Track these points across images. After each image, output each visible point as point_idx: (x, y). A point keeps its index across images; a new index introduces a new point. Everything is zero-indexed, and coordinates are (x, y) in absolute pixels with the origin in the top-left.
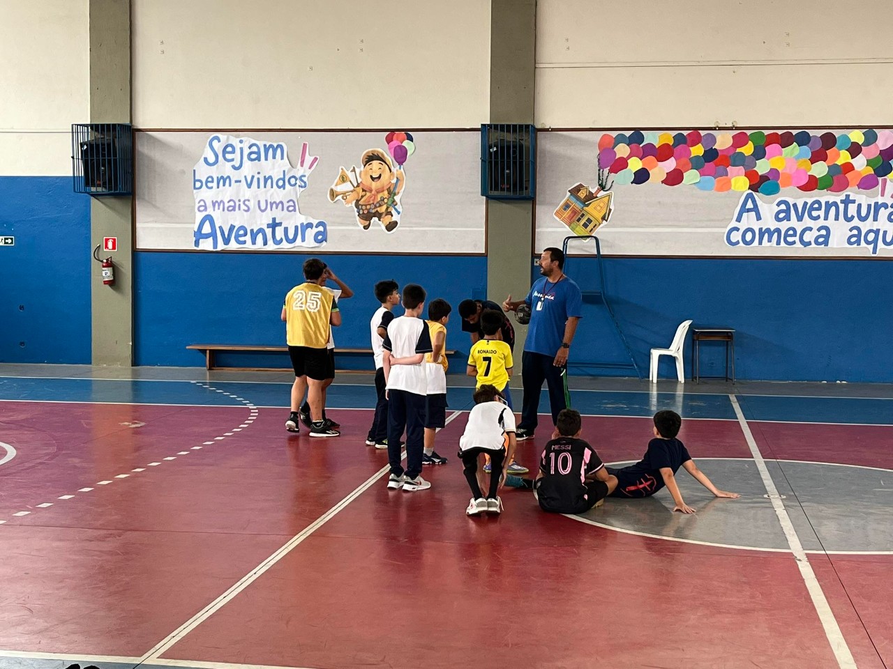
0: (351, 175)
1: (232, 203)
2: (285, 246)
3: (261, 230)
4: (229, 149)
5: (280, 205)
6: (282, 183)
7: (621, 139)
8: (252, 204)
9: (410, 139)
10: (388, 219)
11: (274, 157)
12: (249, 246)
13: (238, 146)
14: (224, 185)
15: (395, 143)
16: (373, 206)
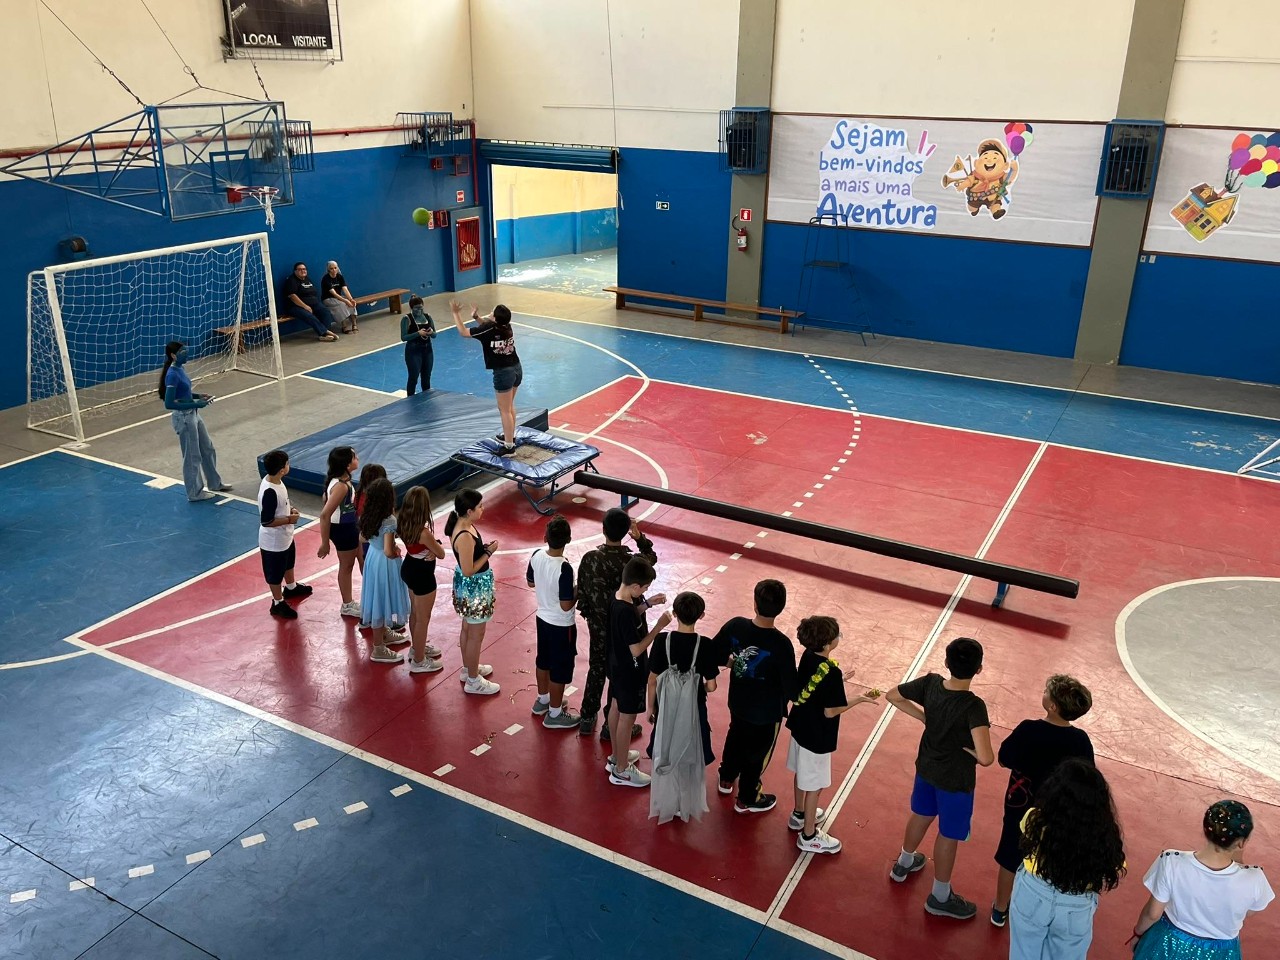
0: (966, 164)
1: (853, 184)
2: (896, 226)
3: (877, 211)
4: (855, 134)
5: (896, 189)
6: (901, 167)
7: (1257, 140)
8: (871, 187)
9: (1031, 131)
10: (996, 208)
11: (895, 143)
12: (864, 224)
13: (862, 131)
14: (847, 167)
15: (1013, 134)
16: (983, 194)
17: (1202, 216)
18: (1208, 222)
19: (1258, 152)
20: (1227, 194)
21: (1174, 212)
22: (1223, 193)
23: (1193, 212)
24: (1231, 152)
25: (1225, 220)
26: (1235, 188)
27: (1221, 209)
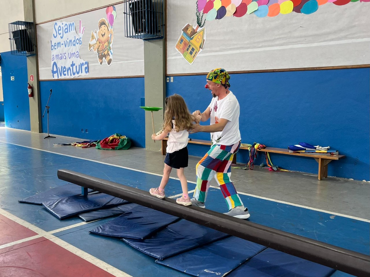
0: (95, 36)
1: (61, 56)
2: (76, 76)
6: (75, 43)
8: (66, 55)
9: (114, 9)
10: (108, 58)
11: (72, 30)
12: (67, 77)
14: (59, 47)
15: (109, 13)
17: (190, 46)
18: (193, 49)
20: (199, 29)
21: (177, 46)
23: (185, 44)
25: (200, 47)
26: (202, 24)
27: (198, 40)
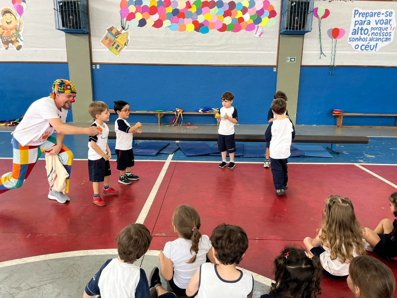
7: (130, 3)
9: (24, 2)
10: (17, 44)
15: (17, 4)
16: (9, 37)
17: (115, 43)
18: (118, 46)
19: (132, 9)
20: (123, 31)
21: (102, 42)
22: (121, 31)
23: (111, 41)
24: (120, 9)
25: (125, 44)
26: (126, 28)
27: (122, 39)
